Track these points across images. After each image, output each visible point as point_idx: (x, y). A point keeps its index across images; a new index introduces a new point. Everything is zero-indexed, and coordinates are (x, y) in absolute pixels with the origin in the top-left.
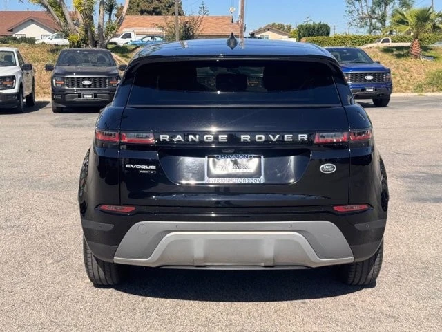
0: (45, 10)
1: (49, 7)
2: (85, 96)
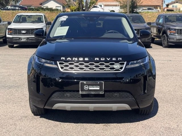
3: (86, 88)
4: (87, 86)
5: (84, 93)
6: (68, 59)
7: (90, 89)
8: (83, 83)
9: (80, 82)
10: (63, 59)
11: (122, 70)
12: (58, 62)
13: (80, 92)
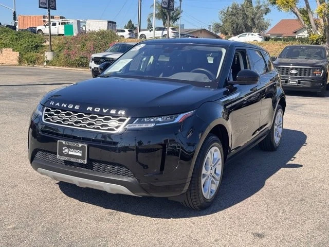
0: (296, 18)
1: (298, 13)
2: (290, 82)
5: (62, 158)
6: (56, 105)
8: (62, 143)
9: (58, 141)
10: (51, 104)
11: (118, 131)
12: (45, 108)
13: (58, 155)
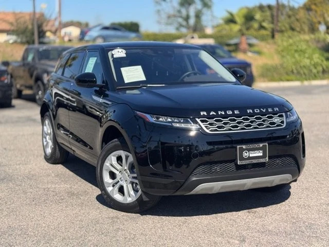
3: (245, 154)
4: (246, 152)
5: (244, 162)
6: (211, 114)
7: (251, 155)
8: (242, 147)
9: (238, 147)
10: (204, 114)
11: (284, 125)
12: (198, 120)
